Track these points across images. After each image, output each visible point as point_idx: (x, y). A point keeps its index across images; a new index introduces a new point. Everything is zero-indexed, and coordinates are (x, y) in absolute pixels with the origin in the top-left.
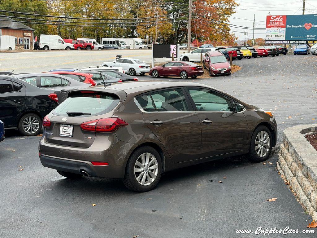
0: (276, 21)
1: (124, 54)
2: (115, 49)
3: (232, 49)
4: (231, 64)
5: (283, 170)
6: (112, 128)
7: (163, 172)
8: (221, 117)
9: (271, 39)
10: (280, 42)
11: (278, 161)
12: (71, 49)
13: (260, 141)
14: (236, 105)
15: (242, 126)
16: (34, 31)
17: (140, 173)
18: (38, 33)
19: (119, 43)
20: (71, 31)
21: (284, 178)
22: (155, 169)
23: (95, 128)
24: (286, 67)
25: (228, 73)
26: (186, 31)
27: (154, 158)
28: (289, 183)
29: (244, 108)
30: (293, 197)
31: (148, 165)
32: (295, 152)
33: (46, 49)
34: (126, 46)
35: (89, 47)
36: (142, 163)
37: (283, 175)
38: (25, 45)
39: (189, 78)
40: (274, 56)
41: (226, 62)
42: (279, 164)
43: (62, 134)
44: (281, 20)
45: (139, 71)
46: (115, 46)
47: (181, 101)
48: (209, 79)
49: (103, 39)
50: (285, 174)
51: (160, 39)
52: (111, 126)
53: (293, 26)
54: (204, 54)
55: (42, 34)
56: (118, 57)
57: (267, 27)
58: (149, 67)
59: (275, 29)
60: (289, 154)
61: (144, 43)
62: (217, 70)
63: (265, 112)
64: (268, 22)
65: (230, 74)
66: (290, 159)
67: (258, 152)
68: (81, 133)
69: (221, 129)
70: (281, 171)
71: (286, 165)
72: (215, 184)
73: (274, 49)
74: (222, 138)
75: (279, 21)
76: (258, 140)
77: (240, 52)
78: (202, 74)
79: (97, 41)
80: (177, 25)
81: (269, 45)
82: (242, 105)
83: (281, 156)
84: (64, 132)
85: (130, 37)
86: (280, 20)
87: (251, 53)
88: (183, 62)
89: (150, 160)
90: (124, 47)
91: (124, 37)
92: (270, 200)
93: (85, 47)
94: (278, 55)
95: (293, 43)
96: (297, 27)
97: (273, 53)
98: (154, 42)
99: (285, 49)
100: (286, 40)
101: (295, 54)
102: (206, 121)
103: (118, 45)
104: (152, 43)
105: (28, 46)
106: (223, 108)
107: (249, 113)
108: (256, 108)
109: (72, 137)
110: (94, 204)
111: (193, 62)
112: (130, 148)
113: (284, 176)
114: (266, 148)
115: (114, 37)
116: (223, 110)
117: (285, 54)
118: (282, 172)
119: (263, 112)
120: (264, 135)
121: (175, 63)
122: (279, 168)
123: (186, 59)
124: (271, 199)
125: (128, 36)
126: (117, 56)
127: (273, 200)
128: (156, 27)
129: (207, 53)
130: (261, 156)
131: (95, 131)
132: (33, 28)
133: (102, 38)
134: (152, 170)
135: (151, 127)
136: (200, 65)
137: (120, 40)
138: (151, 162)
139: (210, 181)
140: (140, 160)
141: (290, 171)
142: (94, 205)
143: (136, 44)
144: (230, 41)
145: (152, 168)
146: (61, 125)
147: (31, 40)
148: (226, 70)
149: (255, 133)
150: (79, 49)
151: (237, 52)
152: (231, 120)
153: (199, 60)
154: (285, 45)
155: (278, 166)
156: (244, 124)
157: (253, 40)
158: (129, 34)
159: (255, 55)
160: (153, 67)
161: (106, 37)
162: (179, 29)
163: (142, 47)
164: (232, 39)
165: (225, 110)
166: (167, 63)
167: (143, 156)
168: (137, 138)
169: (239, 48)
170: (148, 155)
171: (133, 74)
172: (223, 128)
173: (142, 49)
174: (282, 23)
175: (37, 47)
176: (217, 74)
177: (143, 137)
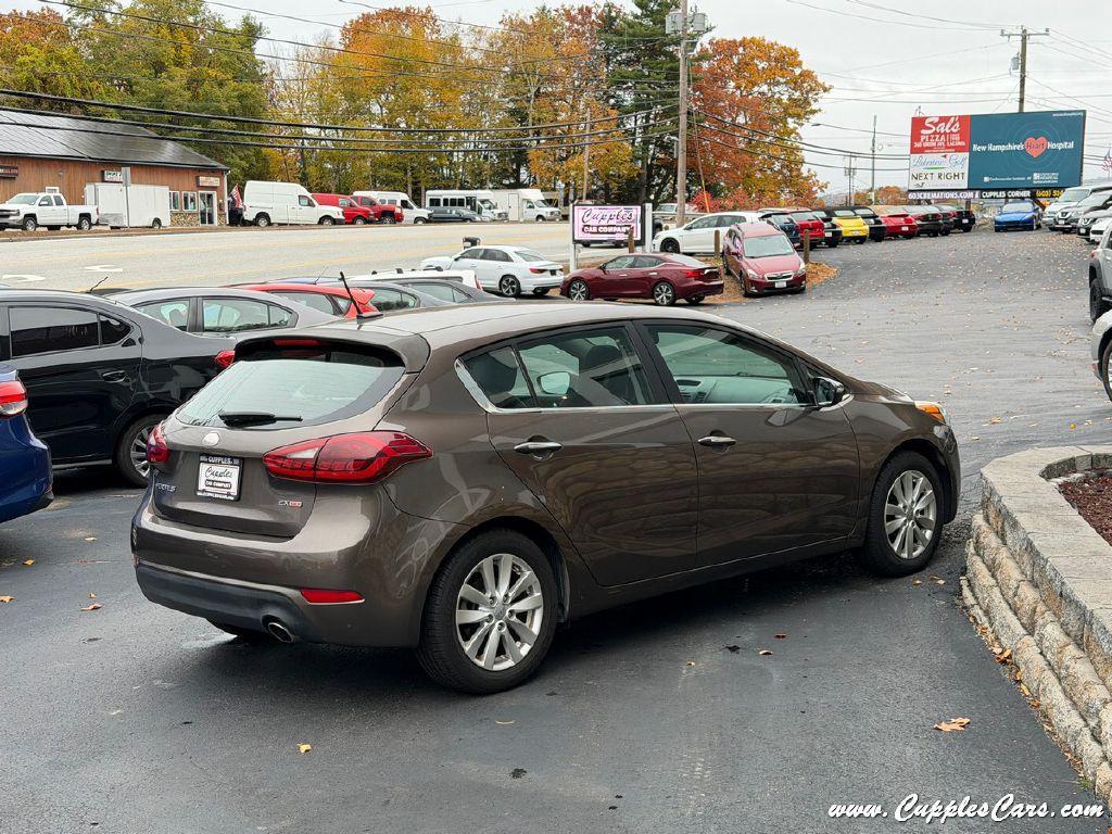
0: (940, 134)
1: (488, 236)
2: (464, 220)
3: (810, 215)
4: (806, 260)
5: (984, 607)
6: (375, 468)
7: (562, 621)
8: (767, 422)
9: (925, 187)
10: (952, 195)
11: (963, 574)
12: (335, 222)
13: (901, 506)
14: (816, 381)
15: (839, 454)
16: (227, 171)
17: (475, 626)
18: (241, 177)
19: (478, 203)
20: (337, 172)
21: (991, 636)
22: (533, 611)
23: (315, 468)
24: (972, 268)
25: (796, 287)
26: (671, 167)
27: (527, 574)
28: (1010, 657)
29: (845, 392)
30: (1029, 715)
31: (506, 596)
32: (1030, 548)
33: (263, 222)
34: (496, 211)
35: (388, 216)
36: (485, 592)
37: (987, 625)
38: (203, 213)
39: (678, 301)
40: (935, 235)
41: (791, 254)
42: (970, 586)
43: (204, 491)
44: (955, 131)
45: (529, 284)
46: (466, 211)
47: (626, 372)
48: (739, 304)
49: (431, 194)
50: (991, 625)
51: (596, 191)
52: (370, 461)
53: (991, 148)
54: (723, 231)
55: (253, 179)
56: (469, 244)
57: (914, 150)
58: (561, 270)
59: (937, 157)
60: (1004, 553)
61: (549, 202)
62: (763, 278)
63: (919, 404)
64: (915, 136)
65: (804, 289)
66: (1011, 571)
67: (893, 540)
68: (268, 486)
69: (769, 465)
70: (977, 611)
71: (996, 590)
72: (745, 663)
73: (935, 216)
74: (771, 497)
75: (948, 131)
76: (894, 501)
77: (834, 226)
78: (719, 289)
79: (413, 199)
80: (646, 150)
81: (919, 202)
82: (838, 384)
83: (976, 558)
84: (210, 483)
85: (510, 187)
86: (953, 130)
87: (867, 227)
88: (662, 255)
89: (514, 578)
90: (492, 216)
91: (491, 186)
92: (943, 726)
93: (375, 215)
94: (946, 233)
95: (992, 197)
96: (1002, 148)
97: (934, 227)
98: (581, 198)
99: (968, 214)
100: (969, 189)
101: (998, 230)
102: (714, 439)
103: (473, 209)
104: (573, 202)
105: (210, 215)
106: (771, 392)
107: (863, 408)
108: (887, 393)
109: (238, 498)
110: (307, 747)
111: (691, 254)
112: (442, 537)
113: (990, 630)
114: (921, 527)
115: (462, 188)
116: (774, 401)
117: (967, 229)
118: (981, 612)
119: (911, 407)
120: (914, 484)
121: (636, 257)
122: (970, 600)
123: (670, 245)
124: (948, 722)
125: (502, 184)
126: (467, 240)
127: (955, 724)
128: (586, 156)
129: (733, 227)
130: (905, 555)
131: (314, 478)
132: (226, 164)
133: (426, 189)
134: (522, 616)
135: (518, 464)
136: (714, 265)
137: (480, 194)
138: (517, 586)
139: (730, 648)
140: (478, 582)
141: (1010, 615)
142: (304, 748)
143: (525, 205)
144: (803, 192)
145: (520, 606)
146: (202, 458)
147: (220, 196)
148: (790, 276)
149: (885, 476)
150: (359, 222)
151: (826, 224)
152: (802, 433)
153: (711, 248)
154: (968, 202)
155: (966, 592)
156: (848, 448)
157: (871, 190)
158: (508, 178)
159: (879, 234)
160: (574, 272)
161: (440, 188)
162: (653, 159)
163: (545, 215)
164: (810, 190)
165: (780, 401)
166: (614, 260)
167: (486, 564)
168: (470, 502)
169: (830, 213)
170: (508, 560)
171: (511, 293)
172: (775, 459)
173: (544, 219)
174: (958, 138)
175: (236, 219)
176: (764, 290)
177: (490, 498)
